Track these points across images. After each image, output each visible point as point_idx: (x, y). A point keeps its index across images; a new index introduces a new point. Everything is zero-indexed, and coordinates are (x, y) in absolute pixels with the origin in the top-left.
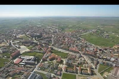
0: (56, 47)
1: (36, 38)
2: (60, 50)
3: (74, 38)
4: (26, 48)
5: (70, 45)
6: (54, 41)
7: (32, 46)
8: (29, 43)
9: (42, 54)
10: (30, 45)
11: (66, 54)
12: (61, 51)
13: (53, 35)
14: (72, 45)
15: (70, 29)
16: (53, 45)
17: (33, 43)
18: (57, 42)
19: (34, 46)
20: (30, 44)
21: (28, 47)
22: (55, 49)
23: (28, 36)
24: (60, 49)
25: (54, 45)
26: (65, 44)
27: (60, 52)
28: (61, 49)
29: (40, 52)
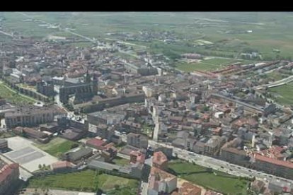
0: (182, 147)
1: (72, 99)
2: (203, 161)
3: (247, 102)
4: (37, 149)
5: (243, 138)
6: (161, 115)
7: (62, 141)
8: (45, 126)
9: (127, 181)
10: (52, 137)
11: (240, 183)
12: (215, 168)
13: (144, 89)
14: (254, 140)
15: (207, 58)
16: (162, 137)
17: (64, 124)
18: (179, 122)
19: (75, 139)
20: (53, 130)
21: (46, 142)
22: (180, 156)
23: (21, 86)
24: (204, 158)
25: (170, 135)
26: (220, 134)
27: (210, 171)
28: (208, 155)
29: (115, 173)
